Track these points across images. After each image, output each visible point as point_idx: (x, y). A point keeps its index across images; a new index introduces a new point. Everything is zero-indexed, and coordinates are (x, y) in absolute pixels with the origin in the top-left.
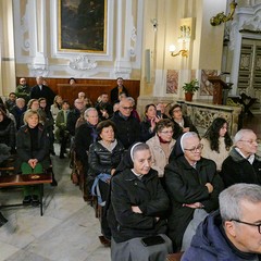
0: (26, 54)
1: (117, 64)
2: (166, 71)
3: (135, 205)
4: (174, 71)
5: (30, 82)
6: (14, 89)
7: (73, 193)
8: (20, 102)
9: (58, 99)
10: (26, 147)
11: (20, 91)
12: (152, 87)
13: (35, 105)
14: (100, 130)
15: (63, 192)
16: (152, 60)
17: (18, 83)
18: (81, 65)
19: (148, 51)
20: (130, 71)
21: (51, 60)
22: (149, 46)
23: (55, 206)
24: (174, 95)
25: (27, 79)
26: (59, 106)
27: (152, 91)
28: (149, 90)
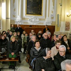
0: (14, 16)
1: (46, 20)
2: (65, 22)
3: (43, 69)
4: (68, 22)
5: (15, 26)
6: (9, 28)
7: (26, 66)
8: (11, 33)
9: (24, 32)
10: (11, 48)
11: (11, 29)
12: (60, 28)
13: (15, 34)
14: (35, 43)
15: (23, 65)
16: (60, 18)
17: (11, 26)
18: (33, 20)
19: (58, 15)
20: (51, 22)
21: (23, 18)
22: (59, 13)
23: (20, 69)
24: (68, 31)
25: (14, 25)
26: (24, 35)
27: (59, 30)
28: (59, 29)
